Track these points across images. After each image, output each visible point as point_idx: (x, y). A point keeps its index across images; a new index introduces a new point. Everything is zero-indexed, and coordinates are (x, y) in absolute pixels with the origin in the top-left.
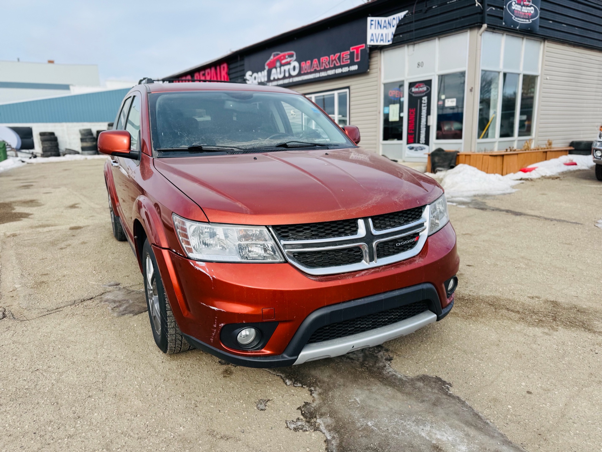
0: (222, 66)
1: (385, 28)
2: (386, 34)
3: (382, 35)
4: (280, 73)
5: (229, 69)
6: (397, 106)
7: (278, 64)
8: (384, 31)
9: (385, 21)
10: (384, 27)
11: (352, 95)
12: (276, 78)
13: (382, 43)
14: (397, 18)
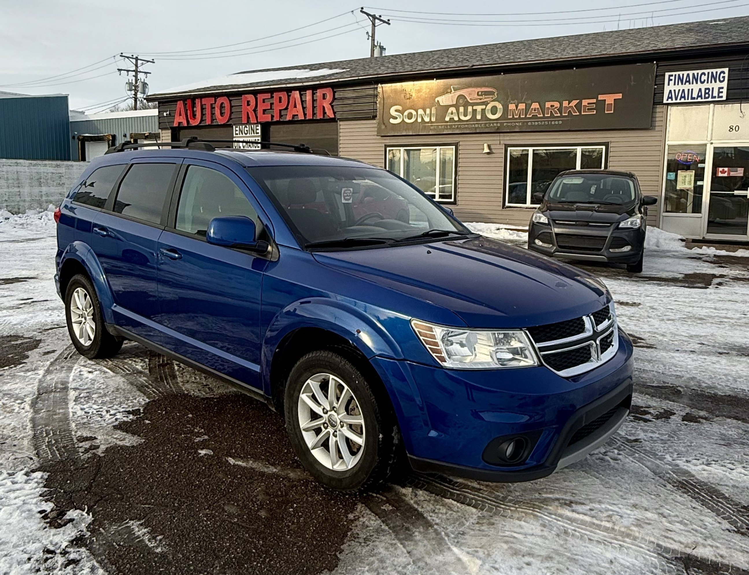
0: (319, 93)
1: (687, 84)
2: (689, 90)
3: (683, 90)
4: (465, 115)
5: (334, 99)
6: (691, 174)
7: (461, 101)
8: (687, 87)
9: (688, 75)
10: (686, 82)
11: (610, 154)
12: (456, 119)
13: (683, 100)
14: (709, 73)
